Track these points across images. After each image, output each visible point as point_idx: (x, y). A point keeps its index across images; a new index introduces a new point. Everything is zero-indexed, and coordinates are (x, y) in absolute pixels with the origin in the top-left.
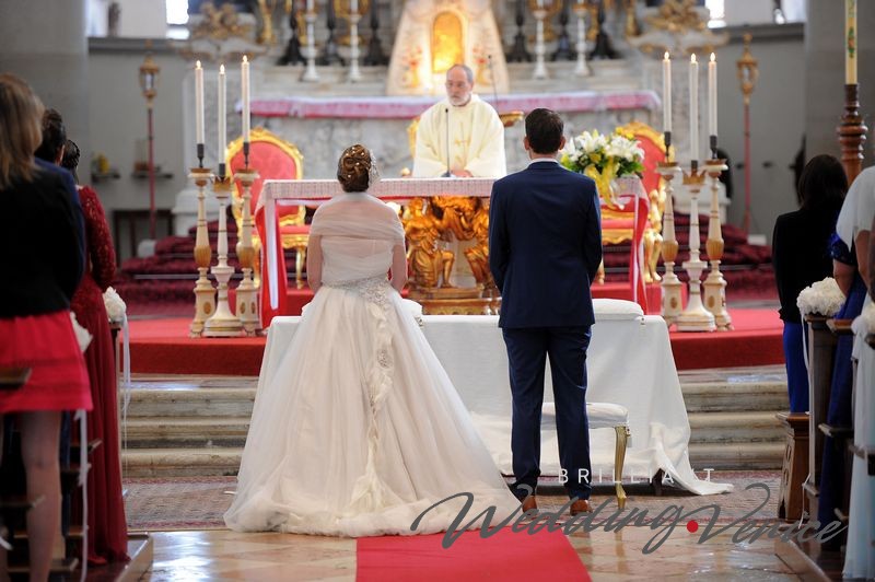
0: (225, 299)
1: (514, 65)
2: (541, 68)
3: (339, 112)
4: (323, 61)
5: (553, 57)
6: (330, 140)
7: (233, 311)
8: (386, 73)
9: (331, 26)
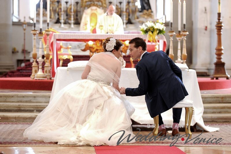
0: (41, 68)
4: (65, 23)
7: (43, 72)
9: (67, 15)
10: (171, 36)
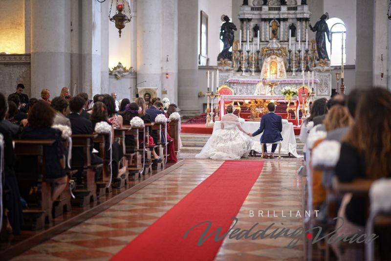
0: (212, 119)
1: (288, 73)
2: (294, 74)
3: (249, 82)
4: (246, 71)
5: (297, 71)
6: (247, 88)
8: (260, 74)
9: (248, 64)
10: (303, 96)
